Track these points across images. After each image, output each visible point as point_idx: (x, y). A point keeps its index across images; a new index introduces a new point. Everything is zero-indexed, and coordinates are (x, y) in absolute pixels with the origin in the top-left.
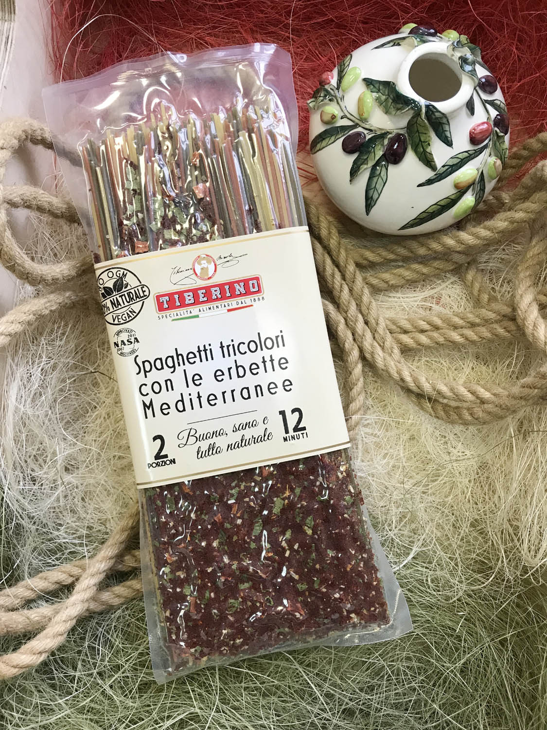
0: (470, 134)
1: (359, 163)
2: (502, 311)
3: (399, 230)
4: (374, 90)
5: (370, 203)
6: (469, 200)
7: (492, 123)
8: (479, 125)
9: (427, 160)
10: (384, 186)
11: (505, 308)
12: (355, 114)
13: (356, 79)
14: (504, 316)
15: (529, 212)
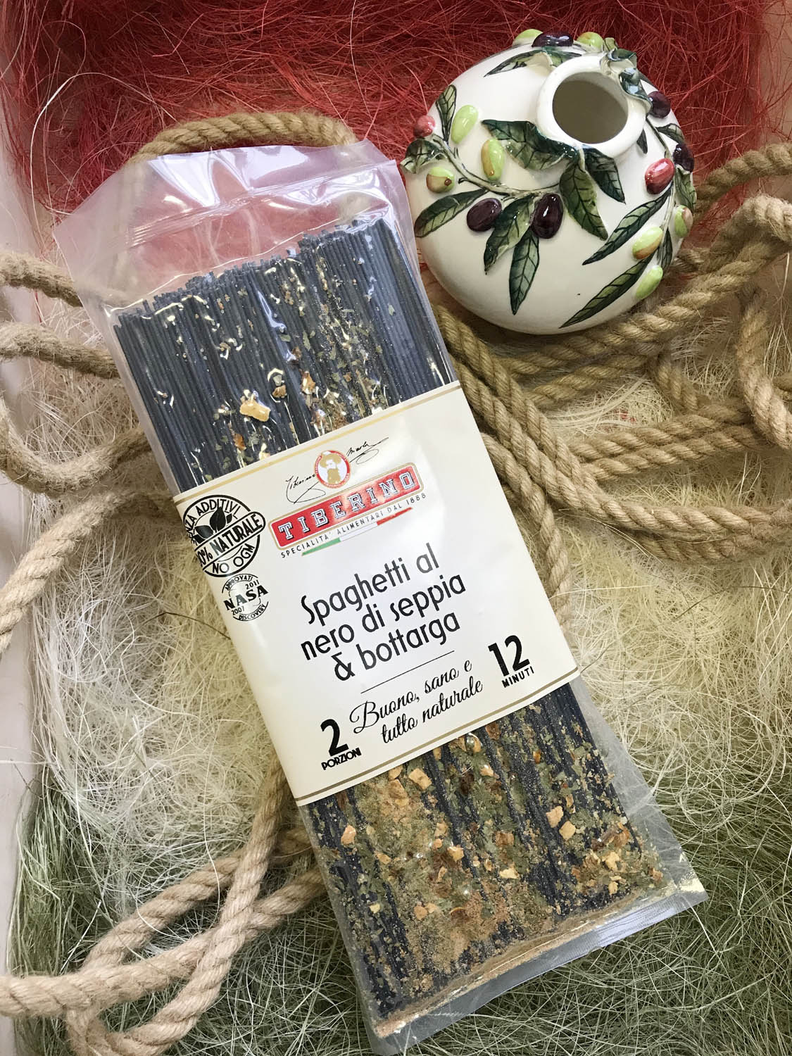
0: (646, 179)
1: (495, 244)
2: (722, 416)
3: (562, 327)
4: (503, 136)
5: (516, 296)
6: (654, 272)
7: (671, 159)
8: (656, 166)
9: (592, 225)
10: (535, 270)
11: (726, 410)
12: (479, 172)
13: (471, 124)
14: (725, 422)
15: (739, 275)
